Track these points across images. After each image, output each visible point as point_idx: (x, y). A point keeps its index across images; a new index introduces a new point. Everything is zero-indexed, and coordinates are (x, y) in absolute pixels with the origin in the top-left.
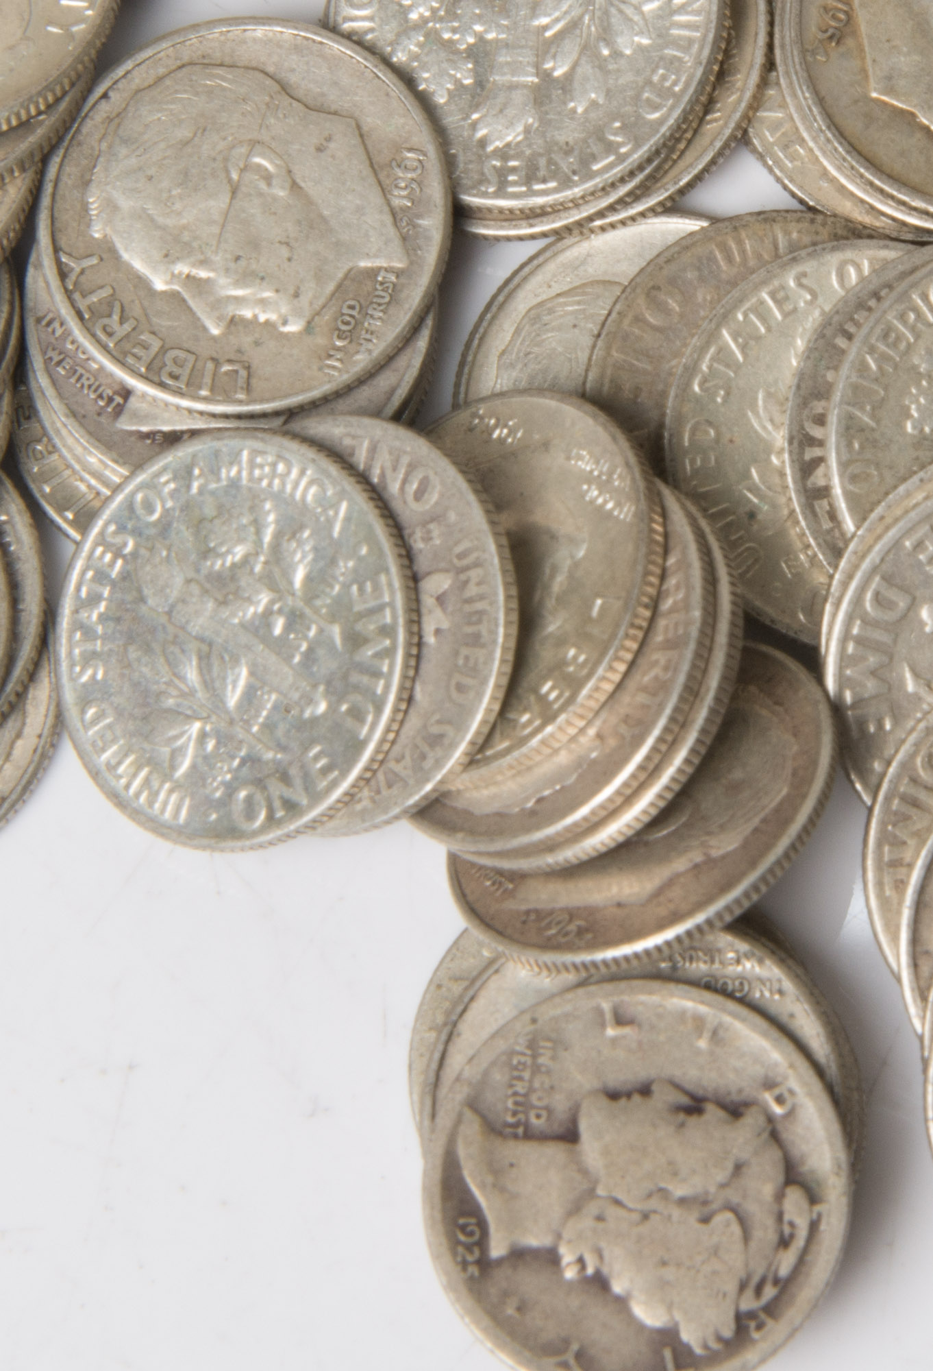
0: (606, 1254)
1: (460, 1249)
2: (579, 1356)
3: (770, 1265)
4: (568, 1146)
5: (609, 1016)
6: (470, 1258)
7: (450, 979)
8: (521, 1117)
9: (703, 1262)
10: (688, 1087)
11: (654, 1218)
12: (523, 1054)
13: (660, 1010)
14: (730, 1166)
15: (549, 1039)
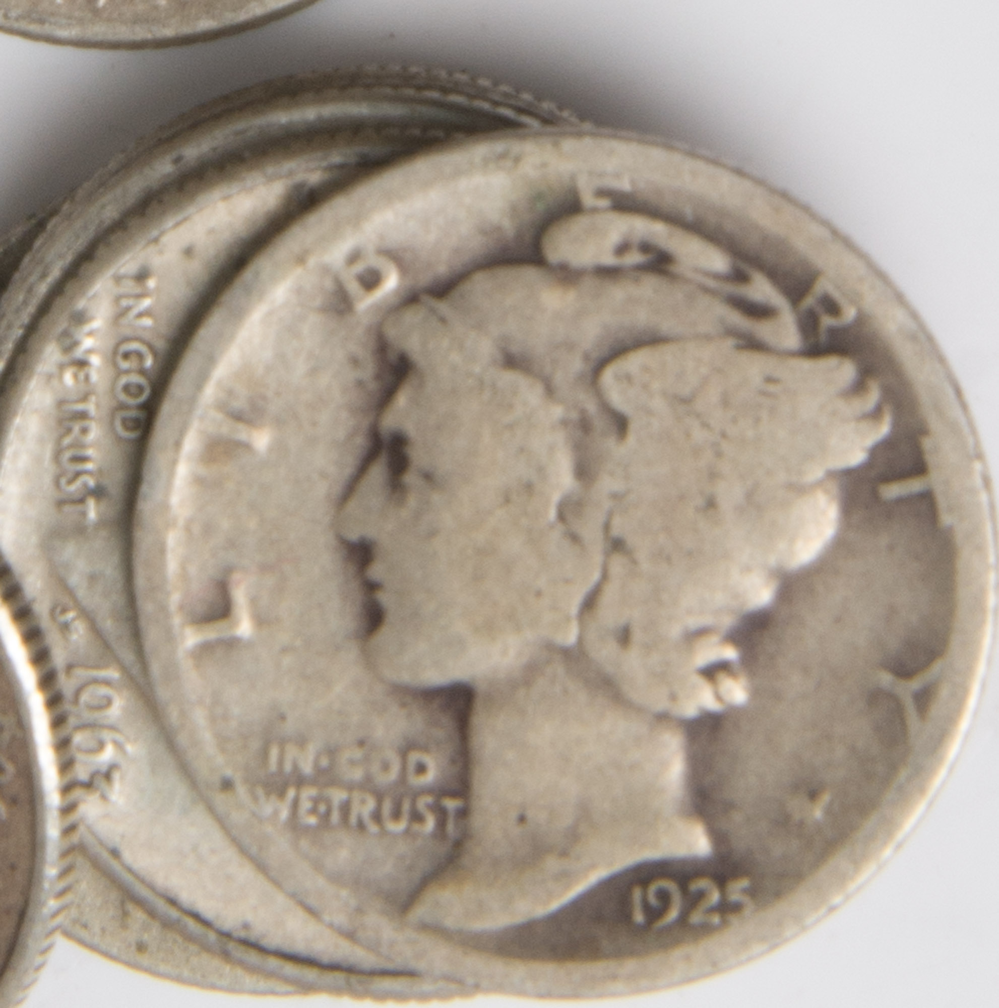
0: (694, 622)
1: (696, 918)
2: (903, 671)
3: (706, 290)
4: (479, 705)
5: (211, 633)
6: (715, 897)
7: (124, 926)
8: (424, 801)
9: (705, 425)
10: (349, 471)
11: (619, 527)
12: (295, 804)
13: (196, 529)
14: (509, 377)
15: (264, 754)
